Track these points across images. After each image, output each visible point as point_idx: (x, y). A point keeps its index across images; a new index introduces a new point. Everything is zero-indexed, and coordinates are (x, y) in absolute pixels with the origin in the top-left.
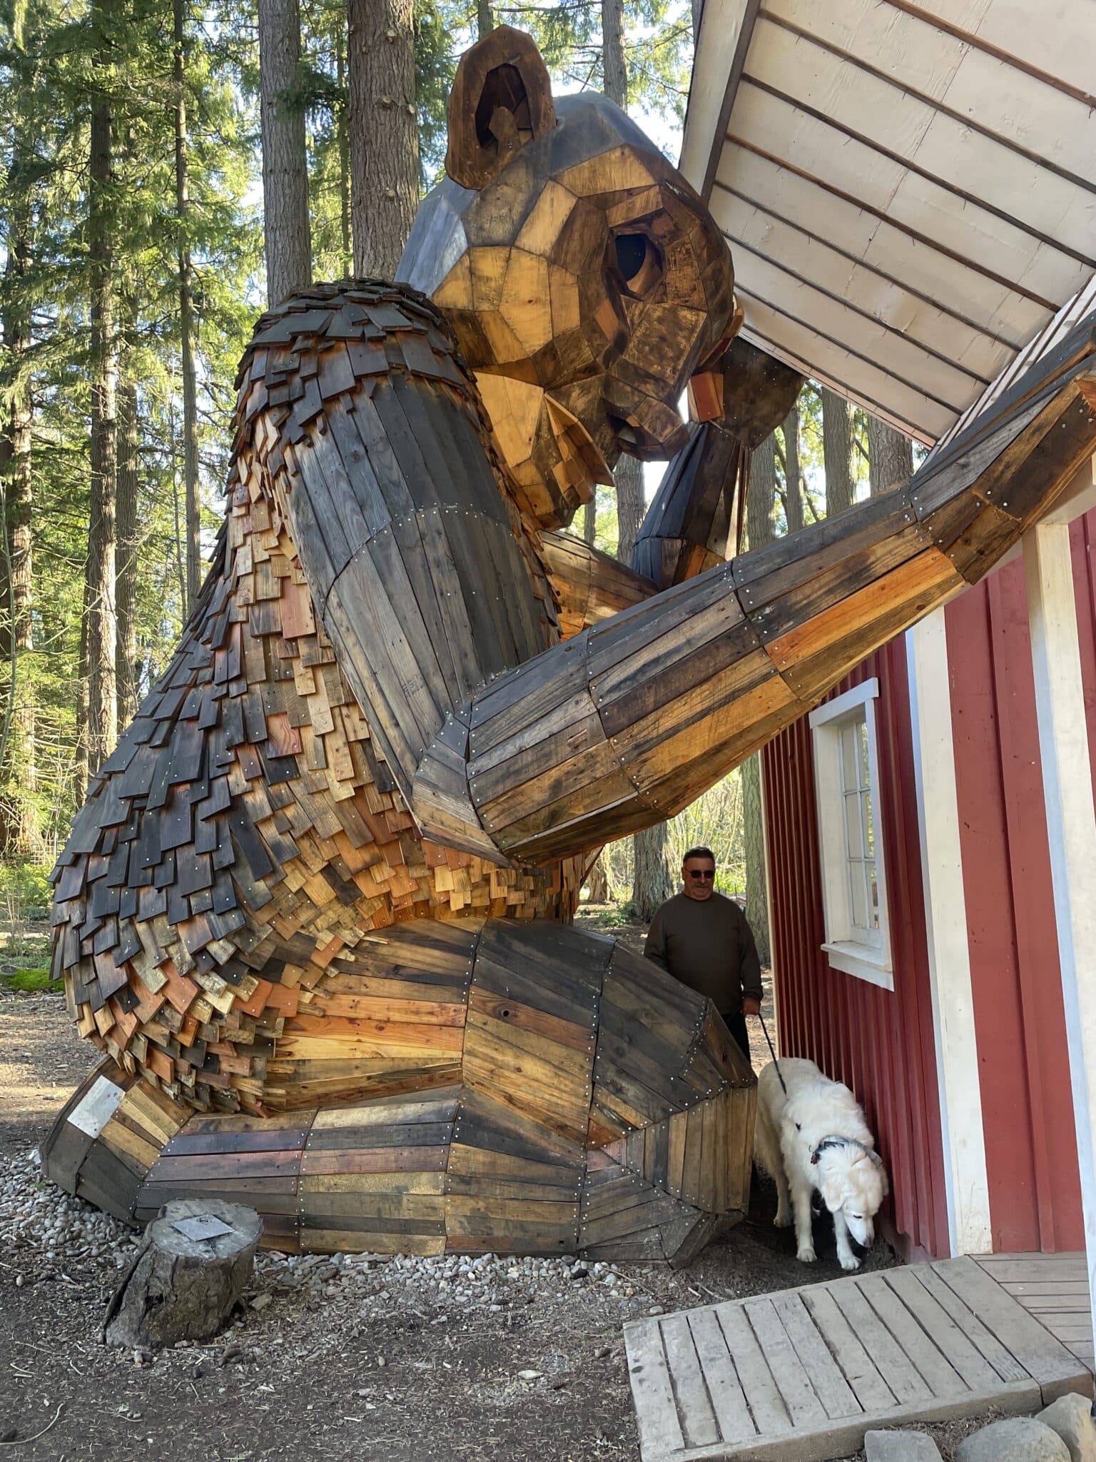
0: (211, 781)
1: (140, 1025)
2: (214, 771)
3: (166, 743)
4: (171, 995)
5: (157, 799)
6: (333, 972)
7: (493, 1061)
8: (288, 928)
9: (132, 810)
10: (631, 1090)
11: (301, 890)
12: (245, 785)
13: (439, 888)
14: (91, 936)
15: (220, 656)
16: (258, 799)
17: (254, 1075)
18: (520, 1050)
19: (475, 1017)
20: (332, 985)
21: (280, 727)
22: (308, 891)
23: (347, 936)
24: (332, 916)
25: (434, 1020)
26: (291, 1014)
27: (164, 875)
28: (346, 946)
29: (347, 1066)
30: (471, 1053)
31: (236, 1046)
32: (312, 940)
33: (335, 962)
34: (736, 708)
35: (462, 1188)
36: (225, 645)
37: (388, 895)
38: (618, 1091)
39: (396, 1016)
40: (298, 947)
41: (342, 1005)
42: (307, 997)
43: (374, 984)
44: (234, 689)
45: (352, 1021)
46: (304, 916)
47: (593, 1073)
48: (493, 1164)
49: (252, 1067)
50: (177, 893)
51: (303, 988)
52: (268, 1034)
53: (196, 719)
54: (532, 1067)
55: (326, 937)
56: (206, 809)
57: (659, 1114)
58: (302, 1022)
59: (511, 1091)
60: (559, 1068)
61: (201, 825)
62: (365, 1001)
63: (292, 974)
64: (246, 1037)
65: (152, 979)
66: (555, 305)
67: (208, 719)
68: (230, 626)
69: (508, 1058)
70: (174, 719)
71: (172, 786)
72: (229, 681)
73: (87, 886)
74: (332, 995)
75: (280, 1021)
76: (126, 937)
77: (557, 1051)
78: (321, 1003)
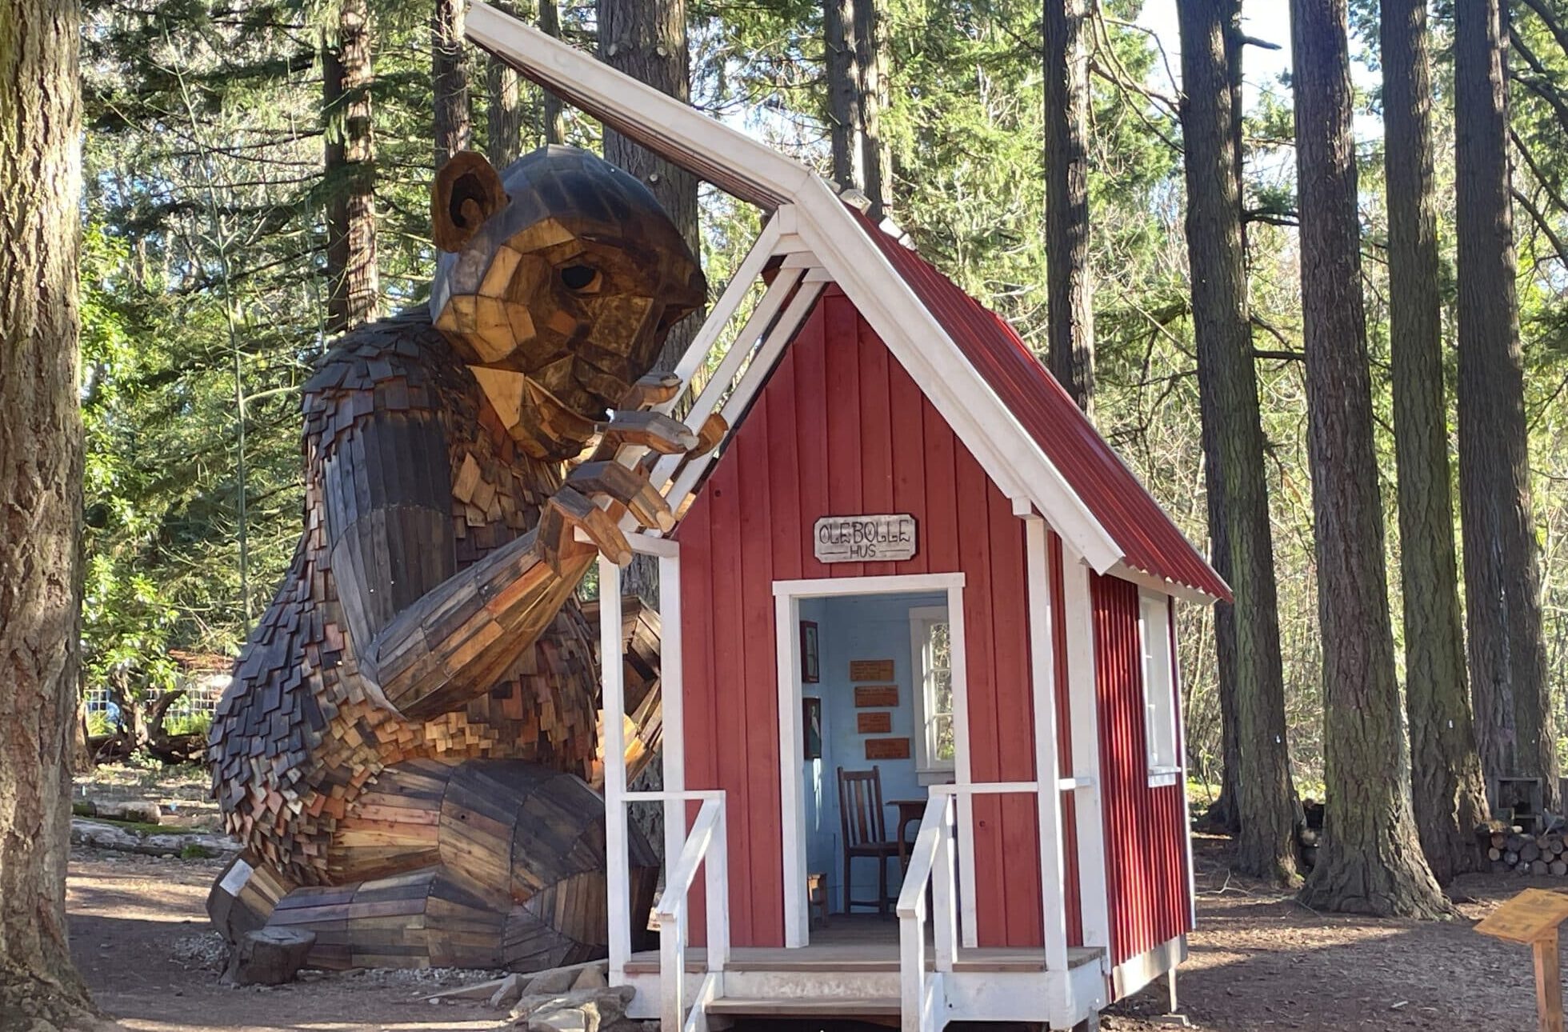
0: (292, 668)
1: (255, 824)
2: (294, 662)
3: (270, 642)
4: (270, 804)
5: (262, 680)
6: (364, 791)
7: (455, 846)
8: (335, 762)
9: (249, 687)
10: (535, 865)
11: (342, 738)
12: (310, 670)
13: (428, 737)
14: (227, 767)
15: (301, 583)
16: (317, 679)
17: (320, 855)
18: (470, 840)
19: (446, 820)
20: (364, 799)
21: (332, 631)
22: (347, 738)
23: (373, 768)
24: (362, 755)
25: (420, 821)
26: (341, 817)
27: (264, 729)
28: (372, 774)
29: (374, 850)
30: (444, 842)
31: (309, 836)
32: (352, 770)
33: (366, 785)
34: (480, 637)
35: (434, 924)
36: (303, 576)
37: (396, 741)
38: (527, 866)
39: (401, 819)
40: (341, 774)
41: (369, 813)
42: (350, 806)
43: (389, 799)
44: (307, 606)
45: (375, 821)
46: (345, 754)
47: (512, 853)
48: (452, 910)
49: (319, 850)
50: (271, 739)
51: (347, 801)
52: (327, 829)
53: (285, 626)
54: (478, 851)
55: (361, 768)
56: (288, 686)
57: (551, 880)
58: (348, 822)
59: (467, 866)
60: (492, 851)
61: (286, 696)
62: (382, 808)
63: (338, 791)
64: (313, 830)
65: (260, 793)
66: (515, 325)
67: (292, 628)
68: (307, 563)
69: (464, 845)
70: (275, 625)
71: (271, 672)
72: (304, 601)
73: (225, 736)
74: (364, 805)
75: (333, 822)
76: (245, 767)
77: (491, 840)
78: (359, 809)
